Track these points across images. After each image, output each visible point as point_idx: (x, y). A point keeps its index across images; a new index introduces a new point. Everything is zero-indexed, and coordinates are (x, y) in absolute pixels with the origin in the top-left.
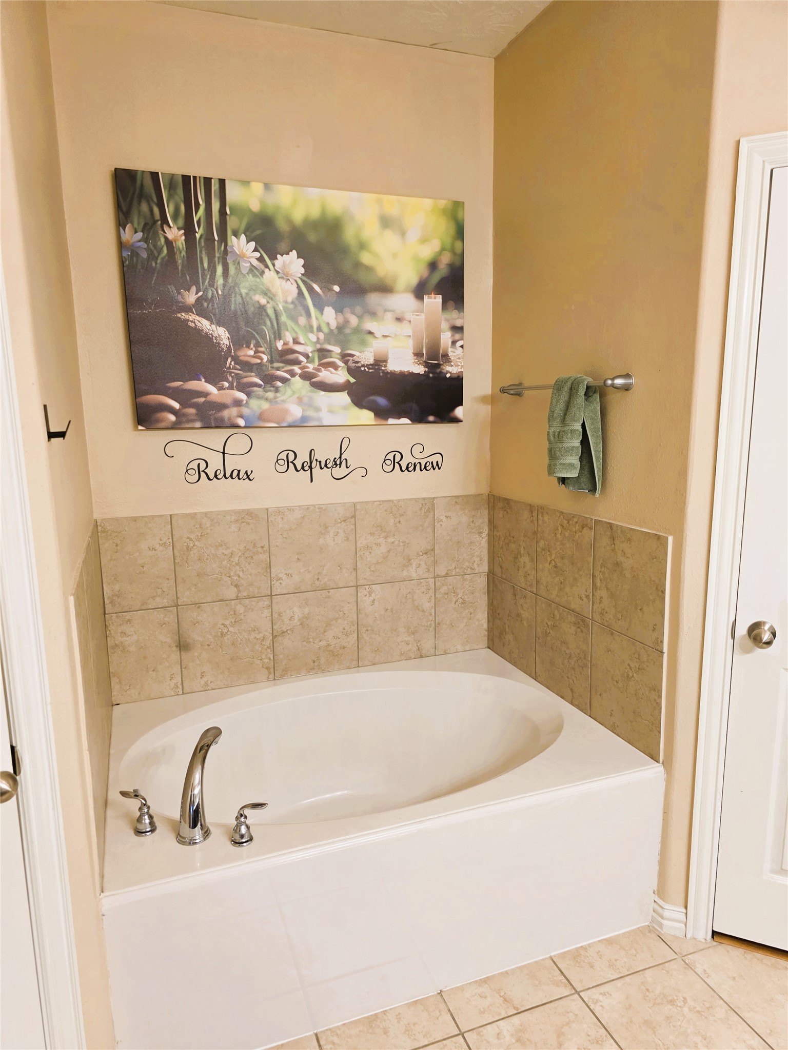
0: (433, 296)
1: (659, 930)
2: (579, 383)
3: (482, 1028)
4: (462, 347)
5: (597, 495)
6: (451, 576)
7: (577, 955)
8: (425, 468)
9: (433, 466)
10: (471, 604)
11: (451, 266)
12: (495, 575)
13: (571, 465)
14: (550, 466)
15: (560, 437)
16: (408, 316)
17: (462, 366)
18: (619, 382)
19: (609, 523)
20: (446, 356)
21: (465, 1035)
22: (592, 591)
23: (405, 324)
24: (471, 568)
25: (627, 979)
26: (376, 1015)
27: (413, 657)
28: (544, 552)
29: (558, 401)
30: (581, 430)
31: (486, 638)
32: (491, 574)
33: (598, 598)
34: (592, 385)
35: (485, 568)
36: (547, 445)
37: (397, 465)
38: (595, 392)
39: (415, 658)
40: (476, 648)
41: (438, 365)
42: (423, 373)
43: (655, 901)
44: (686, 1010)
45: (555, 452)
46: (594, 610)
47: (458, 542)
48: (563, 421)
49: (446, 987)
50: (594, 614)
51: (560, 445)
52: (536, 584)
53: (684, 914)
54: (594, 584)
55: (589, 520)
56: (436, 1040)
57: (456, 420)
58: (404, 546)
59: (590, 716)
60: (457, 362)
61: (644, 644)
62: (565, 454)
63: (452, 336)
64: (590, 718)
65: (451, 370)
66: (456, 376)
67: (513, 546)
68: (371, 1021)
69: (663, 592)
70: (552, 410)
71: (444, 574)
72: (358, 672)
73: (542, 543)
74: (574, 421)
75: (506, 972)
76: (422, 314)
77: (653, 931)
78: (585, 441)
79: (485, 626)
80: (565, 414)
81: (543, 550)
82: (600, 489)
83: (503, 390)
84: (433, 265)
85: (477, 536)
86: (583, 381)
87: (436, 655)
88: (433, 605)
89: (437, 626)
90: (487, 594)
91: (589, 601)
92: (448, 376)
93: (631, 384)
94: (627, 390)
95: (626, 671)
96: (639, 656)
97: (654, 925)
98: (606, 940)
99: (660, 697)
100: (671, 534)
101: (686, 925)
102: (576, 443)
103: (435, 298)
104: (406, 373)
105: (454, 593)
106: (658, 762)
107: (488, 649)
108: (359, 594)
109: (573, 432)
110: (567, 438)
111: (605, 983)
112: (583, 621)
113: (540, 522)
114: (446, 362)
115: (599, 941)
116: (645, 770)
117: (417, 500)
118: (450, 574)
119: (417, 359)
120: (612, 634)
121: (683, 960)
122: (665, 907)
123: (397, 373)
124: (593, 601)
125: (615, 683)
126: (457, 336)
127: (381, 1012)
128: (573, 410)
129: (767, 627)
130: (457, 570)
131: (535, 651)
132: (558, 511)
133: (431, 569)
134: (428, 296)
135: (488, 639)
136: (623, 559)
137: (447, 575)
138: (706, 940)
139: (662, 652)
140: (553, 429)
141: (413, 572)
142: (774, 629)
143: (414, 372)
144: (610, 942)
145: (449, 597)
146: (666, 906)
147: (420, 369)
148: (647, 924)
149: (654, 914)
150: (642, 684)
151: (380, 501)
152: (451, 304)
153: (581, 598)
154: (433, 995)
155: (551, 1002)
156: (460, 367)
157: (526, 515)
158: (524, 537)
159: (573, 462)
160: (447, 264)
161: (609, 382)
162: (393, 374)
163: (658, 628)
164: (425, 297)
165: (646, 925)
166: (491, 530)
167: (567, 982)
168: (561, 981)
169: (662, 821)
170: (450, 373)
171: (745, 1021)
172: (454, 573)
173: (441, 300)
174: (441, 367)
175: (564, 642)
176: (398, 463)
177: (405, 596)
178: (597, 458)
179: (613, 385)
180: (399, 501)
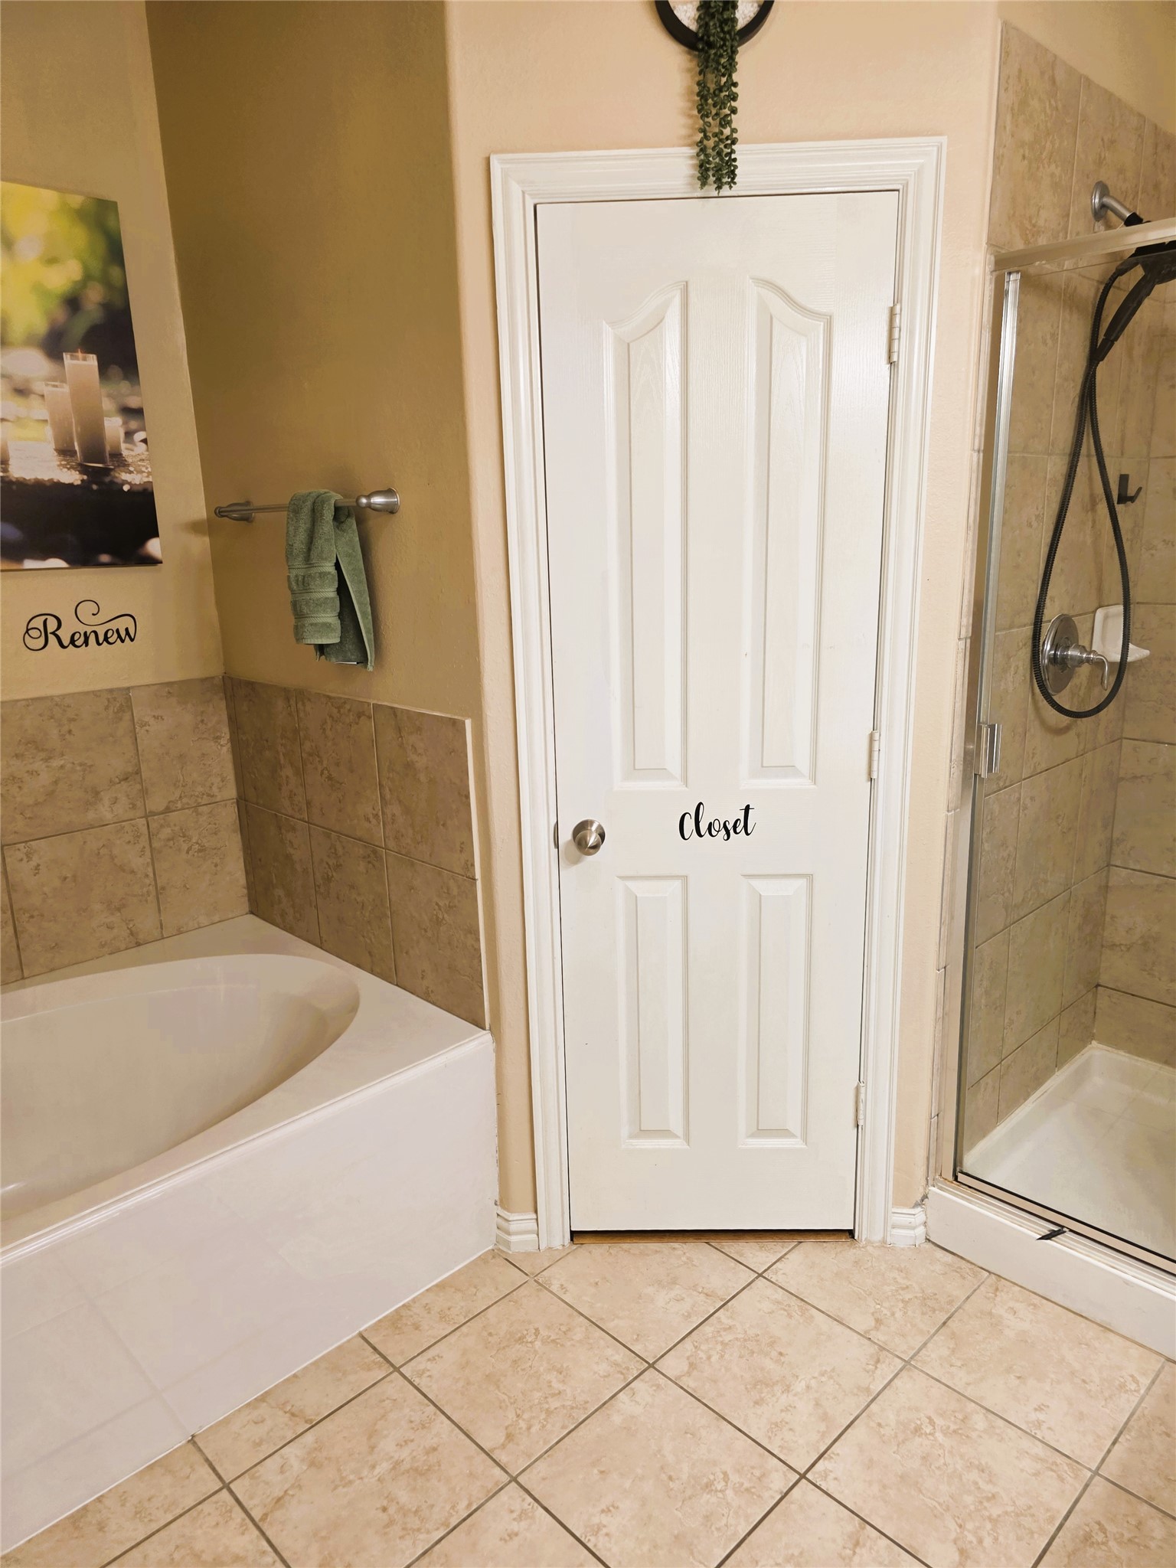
0: (80, 355)
1: (505, 1250)
2: (323, 502)
3: (258, 1467)
4: (145, 441)
5: (370, 668)
6: (174, 811)
7: (395, 1322)
8: (106, 639)
9: (119, 636)
10: (215, 851)
11: (106, 306)
12: (247, 801)
13: (326, 625)
14: (296, 627)
15: (304, 584)
16: (39, 387)
17: (149, 474)
18: (378, 500)
19: (392, 708)
20: (117, 456)
21: (232, 1486)
22: (382, 808)
23: (34, 401)
24: (209, 795)
25: (464, 1329)
26: (85, 1508)
27: (123, 946)
28: (311, 758)
29: (296, 529)
30: (333, 570)
31: (247, 898)
32: (243, 802)
33: (389, 816)
34: (343, 505)
35: (231, 792)
36: (289, 597)
37: (52, 639)
38: (349, 516)
39: (126, 949)
40: (230, 916)
41: (106, 471)
42: (79, 482)
43: (498, 1215)
44: (538, 1344)
45: (300, 606)
46: (387, 835)
47: (181, 755)
48: (307, 558)
49: (201, 1427)
50: (387, 840)
51: (306, 597)
52: (307, 807)
53: (535, 1221)
54: (382, 797)
55: (366, 706)
56: (187, 1508)
57: (152, 561)
58: (84, 770)
59: (397, 985)
60: (139, 466)
61: (453, 872)
62: (316, 609)
63: (125, 423)
64: (396, 987)
65: (130, 479)
66: (140, 489)
67: (267, 754)
68: (75, 1521)
69: (467, 797)
70: (290, 543)
71: (162, 808)
72: (24, 987)
73: (307, 745)
74: (322, 559)
75: (295, 1376)
76: (64, 384)
77: (501, 1256)
78: (342, 590)
79: (243, 881)
80: (309, 550)
81: (310, 755)
82: (373, 660)
83: (220, 513)
84: (73, 302)
85: (212, 744)
86: (329, 498)
87: (163, 938)
88: (149, 860)
89: (160, 892)
90: (239, 832)
91: (379, 823)
92: (126, 488)
93: (395, 504)
94: (392, 512)
95: (435, 913)
96: (448, 890)
97: (501, 1247)
98: (437, 1286)
99: (478, 940)
100: (469, 717)
101: (538, 1235)
102: (330, 592)
103: (85, 359)
104: (48, 484)
105: (184, 837)
106: (484, 1028)
107: (252, 915)
108: (8, 860)
109: (322, 575)
110: (316, 586)
111: (436, 1343)
112: (375, 852)
113: (302, 715)
114: (119, 466)
115: (427, 1290)
116: (467, 1042)
117: (98, 694)
118: (174, 808)
119: (65, 460)
120: (413, 864)
121: (535, 1281)
122: (510, 1219)
123: (29, 483)
124: (383, 822)
125: (423, 932)
126: (133, 424)
127: (94, 1500)
128: (319, 542)
129: (594, 828)
130: (185, 800)
131: (316, 907)
132: (324, 695)
133: (139, 804)
134: (71, 356)
135: (249, 900)
136: (414, 757)
137: (168, 810)
138: (563, 1246)
139: (475, 880)
140: (294, 573)
141: (105, 811)
142: (602, 829)
143: (62, 481)
144: (441, 1287)
145: (176, 844)
146: (512, 1217)
147: (73, 477)
148: (490, 1248)
149: (498, 1232)
150: (455, 928)
151: (27, 700)
152: (115, 370)
153: (368, 820)
154: (180, 1447)
155: (360, 1394)
156: (145, 474)
157: (280, 704)
158: (282, 739)
159: (329, 620)
160: (100, 304)
161: (364, 501)
162: (21, 484)
163: (466, 846)
164: (66, 357)
165: (489, 1250)
166: (234, 733)
167: (382, 1360)
168: (373, 1361)
169: (496, 1106)
170: (130, 483)
171: (608, 1334)
172: (179, 805)
173: (96, 363)
174: (112, 473)
175: (352, 887)
176: (53, 633)
177: (96, 852)
178: (364, 613)
179: (369, 506)
180: (64, 697)
